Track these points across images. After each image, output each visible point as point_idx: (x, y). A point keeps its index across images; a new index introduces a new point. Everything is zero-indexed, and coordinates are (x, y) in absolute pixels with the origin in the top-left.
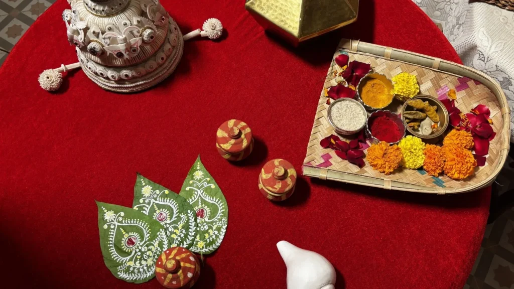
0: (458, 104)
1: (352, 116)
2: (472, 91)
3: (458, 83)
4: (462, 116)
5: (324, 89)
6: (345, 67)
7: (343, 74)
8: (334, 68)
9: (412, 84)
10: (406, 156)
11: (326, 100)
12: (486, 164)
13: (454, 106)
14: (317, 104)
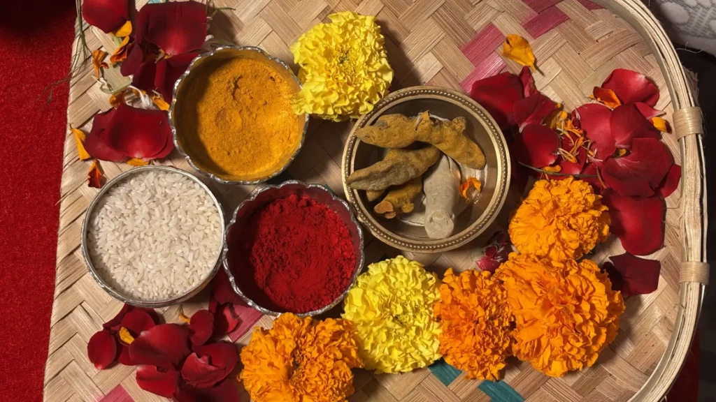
0: (546, 80)
1: (173, 233)
2: (581, 27)
3: (530, 13)
4: (562, 125)
5: (69, 132)
6: (127, 28)
7: (126, 59)
8: (87, 39)
9: (362, 59)
10: (373, 346)
11: (85, 175)
12: (662, 283)
13: (533, 90)
14: (57, 195)
